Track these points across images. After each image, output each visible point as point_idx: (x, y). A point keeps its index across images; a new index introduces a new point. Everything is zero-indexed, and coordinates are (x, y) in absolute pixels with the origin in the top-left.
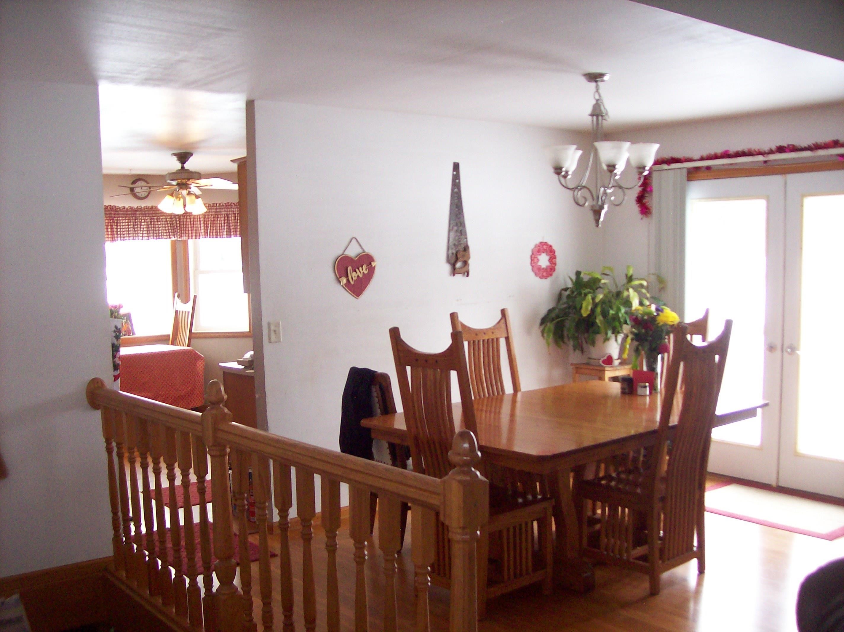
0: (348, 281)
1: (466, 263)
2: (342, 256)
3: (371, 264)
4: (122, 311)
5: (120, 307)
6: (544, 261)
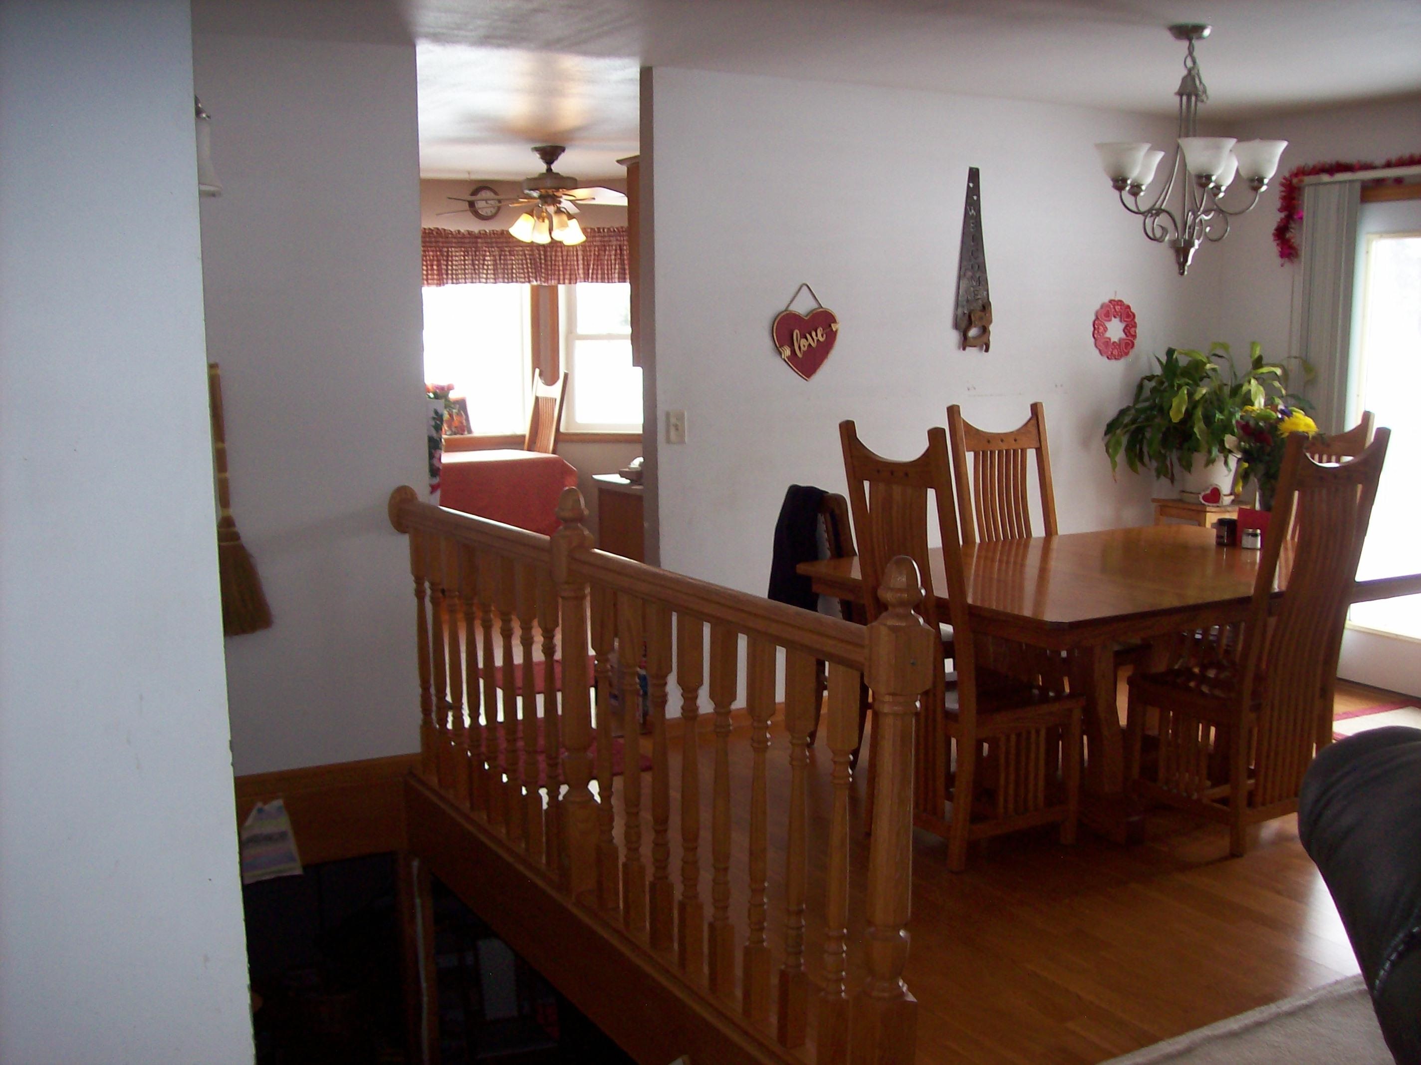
0: (793, 352)
1: (985, 330)
2: (785, 313)
3: (830, 326)
4: (453, 395)
5: (450, 388)
6: (1115, 330)
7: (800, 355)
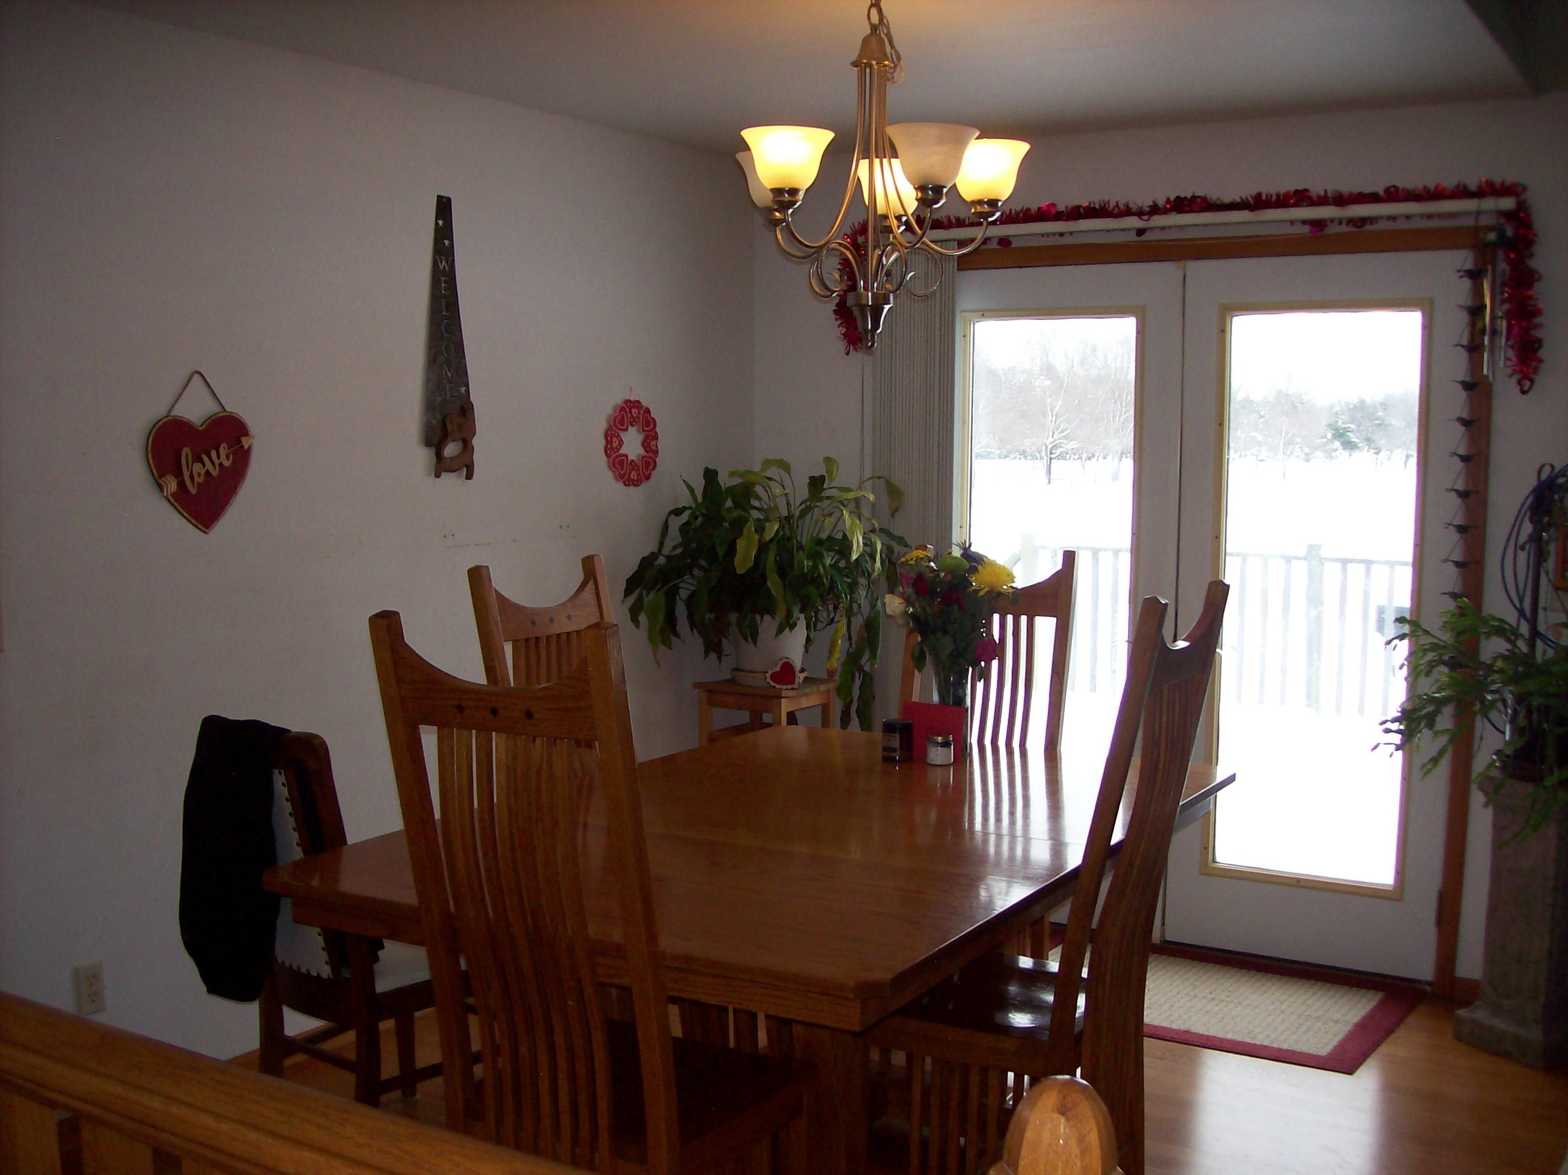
0: (182, 485)
1: (467, 447)
2: (165, 420)
3: (240, 442)
6: (632, 443)
7: (193, 490)
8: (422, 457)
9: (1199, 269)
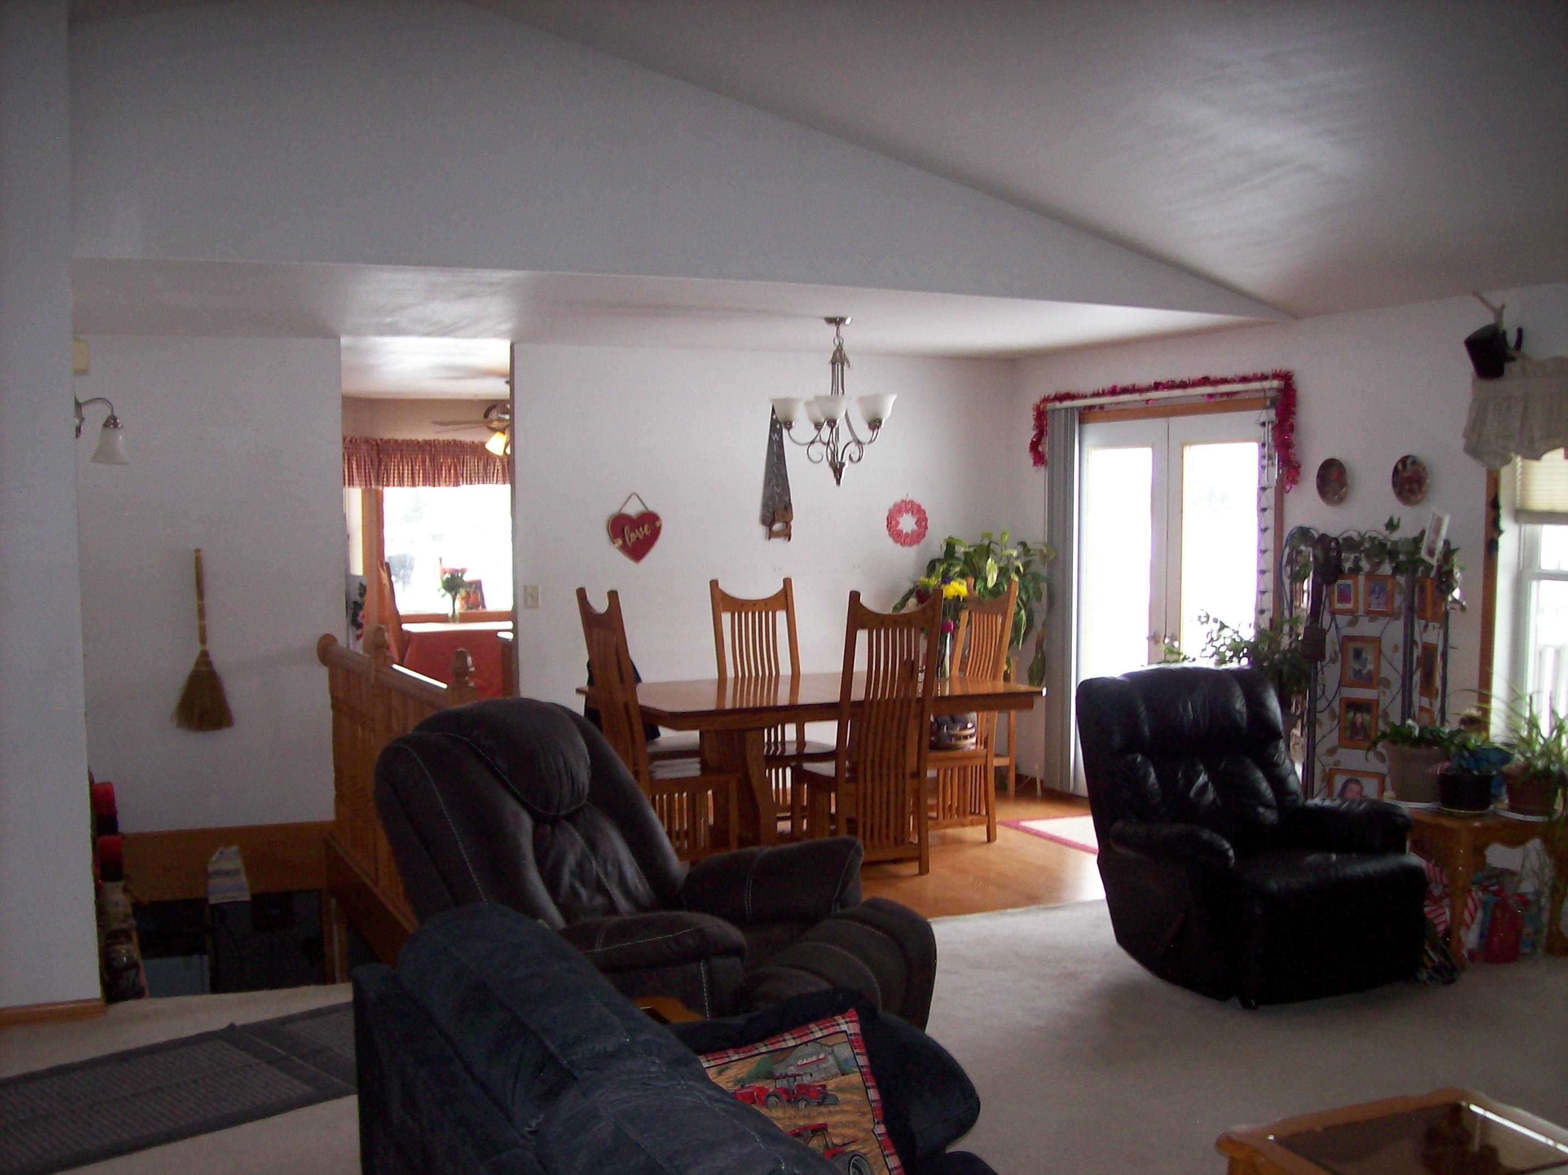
1: (787, 524)
2: (618, 514)
3: (655, 523)
5: (463, 571)
6: (907, 523)
7: (630, 544)
8: (761, 530)
9: (1176, 421)
